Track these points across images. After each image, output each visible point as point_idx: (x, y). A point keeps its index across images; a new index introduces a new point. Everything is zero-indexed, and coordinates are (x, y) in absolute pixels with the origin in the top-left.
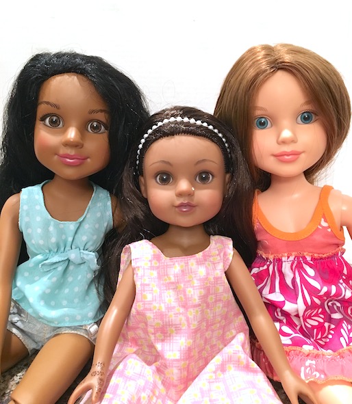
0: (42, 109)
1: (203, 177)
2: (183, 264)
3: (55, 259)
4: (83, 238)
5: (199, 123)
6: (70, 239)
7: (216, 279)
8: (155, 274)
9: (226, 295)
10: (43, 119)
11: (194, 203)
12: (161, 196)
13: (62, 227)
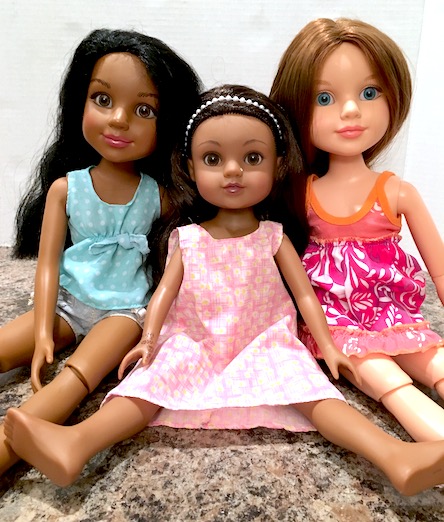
0: (93, 86)
1: (252, 157)
2: (231, 245)
3: (105, 242)
4: (132, 222)
5: (249, 102)
6: (120, 223)
7: (264, 260)
8: (203, 255)
9: (273, 277)
10: (94, 97)
11: (242, 184)
12: (209, 177)
13: (110, 210)
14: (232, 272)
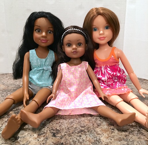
0: (35, 28)
1: (79, 44)
2: (75, 68)
3: (40, 69)
4: (47, 63)
5: (78, 30)
6: (44, 64)
7: (84, 71)
8: (67, 71)
9: (86, 76)
10: (36, 30)
11: (77, 51)
12: (68, 50)
13: (41, 60)
14: (75, 74)
